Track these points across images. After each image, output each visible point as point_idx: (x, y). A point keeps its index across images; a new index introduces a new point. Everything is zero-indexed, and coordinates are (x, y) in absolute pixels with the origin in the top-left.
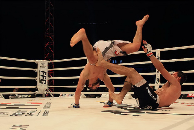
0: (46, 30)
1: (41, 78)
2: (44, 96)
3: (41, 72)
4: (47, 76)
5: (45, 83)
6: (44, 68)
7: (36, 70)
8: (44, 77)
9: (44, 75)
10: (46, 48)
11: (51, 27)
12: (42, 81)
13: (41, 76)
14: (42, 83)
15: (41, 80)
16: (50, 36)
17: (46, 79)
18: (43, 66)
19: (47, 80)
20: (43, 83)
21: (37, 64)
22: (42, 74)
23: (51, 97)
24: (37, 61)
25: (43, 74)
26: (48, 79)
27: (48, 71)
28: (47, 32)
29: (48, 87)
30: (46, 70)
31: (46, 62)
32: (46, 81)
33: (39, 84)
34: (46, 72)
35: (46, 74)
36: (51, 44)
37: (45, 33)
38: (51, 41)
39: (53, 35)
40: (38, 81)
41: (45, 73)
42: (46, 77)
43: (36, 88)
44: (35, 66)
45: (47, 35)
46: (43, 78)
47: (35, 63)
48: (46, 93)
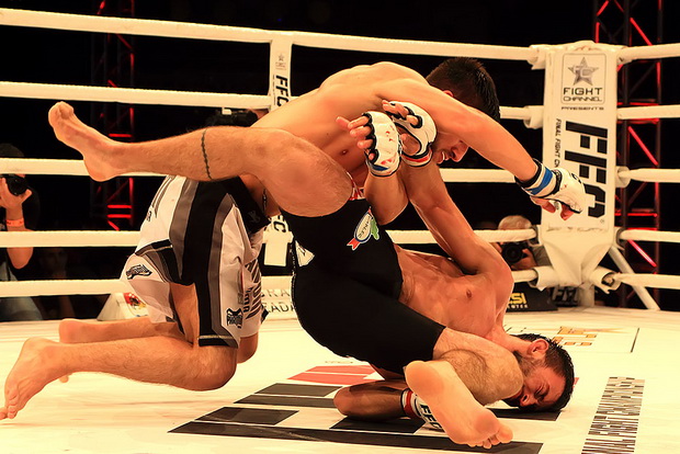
2: (589, 296)
3: (571, 126)
4: (611, 156)
5: (597, 212)
6: (589, 104)
7: (530, 115)
8: (593, 170)
9: (593, 151)
13: (570, 156)
17: (601, 177)
18: (583, 85)
19: (609, 189)
21: (542, 72)
22: (572, 142)
23: (641, 305)
24: (537, 54)
25: (585, 143)
26: (617, 176)
27: (622, 126)
29: (620, 241)
30: (607, 113)
31: (604, 59)
34: (602, 132)
35: (602, 147)
41: (594, 140)
42: (602, 163)
43: (535, 240)
44: (528, 86)
46: (584, 173)
48: (604, 282)
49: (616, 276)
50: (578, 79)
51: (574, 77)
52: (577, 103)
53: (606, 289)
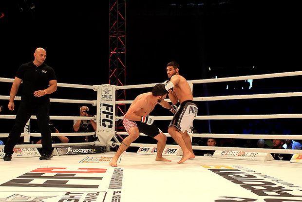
0: (111, 26)
1: (104, 116)
2: (108, 149)
4: (114, 112)
6: (108, 99)
7: (94, 102)
8: (109, 116)
9: (109, 111)
10: (110, 58)
11: (120, 20)
12: (106, 123)
14: (105, 126)
15: (104, 120)
16: (119, 35)
17: (112, 118)
18: (107, 94)
19: (114, 121)
20: (107, 126)
21: (97, 92)
24: (95, 87)
25: (108, 109)
26: (116, 118)
27: (116, 105)
28: (113, 29)
29: (116, 135)
30: (113, 102)
32: (111, 122)
33: (99, 127)
35: (112, 110)
36: (119, 50)
37: (110, 31)
38: (120, 45)
39: (124, 34)
40: (98, 121)
41: (110, 108)
42: (112, 114)
43: (95, 135)
44: (93, 95)
45: (112, 34)
46: (107, 117)
47: (92, 90)
48: (112, 145)
49: (115, 143)
50: (106, 93)
51: (105, 92)
52: (106, 99)
53: (112, 147)
